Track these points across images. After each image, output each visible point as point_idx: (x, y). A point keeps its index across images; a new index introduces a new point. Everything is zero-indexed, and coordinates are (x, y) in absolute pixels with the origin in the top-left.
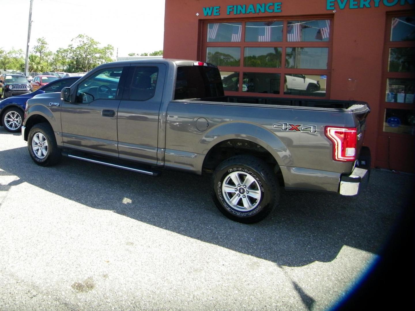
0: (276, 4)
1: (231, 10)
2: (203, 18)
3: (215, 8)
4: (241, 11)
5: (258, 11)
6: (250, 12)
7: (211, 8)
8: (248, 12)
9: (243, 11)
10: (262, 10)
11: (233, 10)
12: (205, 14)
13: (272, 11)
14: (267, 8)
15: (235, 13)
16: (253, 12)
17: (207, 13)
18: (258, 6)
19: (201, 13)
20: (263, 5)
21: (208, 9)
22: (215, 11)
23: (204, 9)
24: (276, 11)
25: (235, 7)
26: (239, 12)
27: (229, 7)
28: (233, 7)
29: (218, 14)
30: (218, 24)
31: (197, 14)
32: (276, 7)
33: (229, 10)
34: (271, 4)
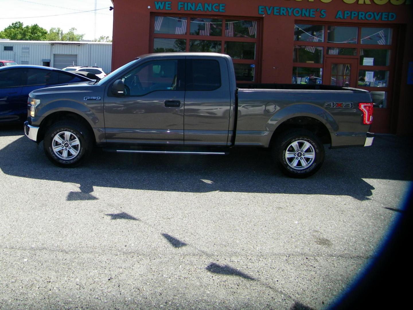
0: (221, 5)
1: (182, 6)
2: (154, 11)
3: (167, 3)
4: (190, 7)
5: (206, 10)
6: (199, 10)
7: (163, 3)
8: (197, 10)
9: (193, 8)
10: (210, 9)
11: (184, 6)
12: (157, 8)
13: (217, 10)
14: (213, 7)
15: (186, 9)
16: (202, 10)
17: (159, 6)
18: (206, 5)
19: (153, 6)
20: (210, 5)
21: (160, 3)
22: (167, 6)
23: (156, 3)
24: (221, 10)
25: (186, 4)
26: (189, 9)
27: (180, 3)
28: (184, 4)
29: (170, 9)
30: (163, 17)
31: (149, 7)
32: (221, 8)
33: (180, 6)
34: (217, 5)
